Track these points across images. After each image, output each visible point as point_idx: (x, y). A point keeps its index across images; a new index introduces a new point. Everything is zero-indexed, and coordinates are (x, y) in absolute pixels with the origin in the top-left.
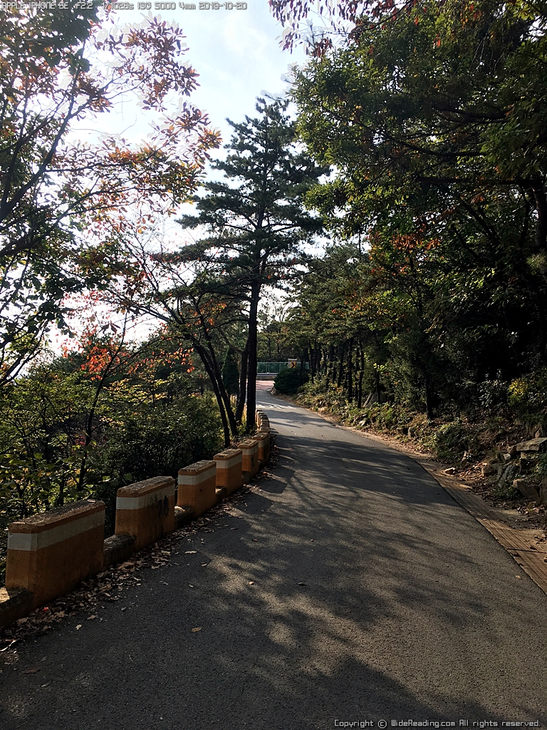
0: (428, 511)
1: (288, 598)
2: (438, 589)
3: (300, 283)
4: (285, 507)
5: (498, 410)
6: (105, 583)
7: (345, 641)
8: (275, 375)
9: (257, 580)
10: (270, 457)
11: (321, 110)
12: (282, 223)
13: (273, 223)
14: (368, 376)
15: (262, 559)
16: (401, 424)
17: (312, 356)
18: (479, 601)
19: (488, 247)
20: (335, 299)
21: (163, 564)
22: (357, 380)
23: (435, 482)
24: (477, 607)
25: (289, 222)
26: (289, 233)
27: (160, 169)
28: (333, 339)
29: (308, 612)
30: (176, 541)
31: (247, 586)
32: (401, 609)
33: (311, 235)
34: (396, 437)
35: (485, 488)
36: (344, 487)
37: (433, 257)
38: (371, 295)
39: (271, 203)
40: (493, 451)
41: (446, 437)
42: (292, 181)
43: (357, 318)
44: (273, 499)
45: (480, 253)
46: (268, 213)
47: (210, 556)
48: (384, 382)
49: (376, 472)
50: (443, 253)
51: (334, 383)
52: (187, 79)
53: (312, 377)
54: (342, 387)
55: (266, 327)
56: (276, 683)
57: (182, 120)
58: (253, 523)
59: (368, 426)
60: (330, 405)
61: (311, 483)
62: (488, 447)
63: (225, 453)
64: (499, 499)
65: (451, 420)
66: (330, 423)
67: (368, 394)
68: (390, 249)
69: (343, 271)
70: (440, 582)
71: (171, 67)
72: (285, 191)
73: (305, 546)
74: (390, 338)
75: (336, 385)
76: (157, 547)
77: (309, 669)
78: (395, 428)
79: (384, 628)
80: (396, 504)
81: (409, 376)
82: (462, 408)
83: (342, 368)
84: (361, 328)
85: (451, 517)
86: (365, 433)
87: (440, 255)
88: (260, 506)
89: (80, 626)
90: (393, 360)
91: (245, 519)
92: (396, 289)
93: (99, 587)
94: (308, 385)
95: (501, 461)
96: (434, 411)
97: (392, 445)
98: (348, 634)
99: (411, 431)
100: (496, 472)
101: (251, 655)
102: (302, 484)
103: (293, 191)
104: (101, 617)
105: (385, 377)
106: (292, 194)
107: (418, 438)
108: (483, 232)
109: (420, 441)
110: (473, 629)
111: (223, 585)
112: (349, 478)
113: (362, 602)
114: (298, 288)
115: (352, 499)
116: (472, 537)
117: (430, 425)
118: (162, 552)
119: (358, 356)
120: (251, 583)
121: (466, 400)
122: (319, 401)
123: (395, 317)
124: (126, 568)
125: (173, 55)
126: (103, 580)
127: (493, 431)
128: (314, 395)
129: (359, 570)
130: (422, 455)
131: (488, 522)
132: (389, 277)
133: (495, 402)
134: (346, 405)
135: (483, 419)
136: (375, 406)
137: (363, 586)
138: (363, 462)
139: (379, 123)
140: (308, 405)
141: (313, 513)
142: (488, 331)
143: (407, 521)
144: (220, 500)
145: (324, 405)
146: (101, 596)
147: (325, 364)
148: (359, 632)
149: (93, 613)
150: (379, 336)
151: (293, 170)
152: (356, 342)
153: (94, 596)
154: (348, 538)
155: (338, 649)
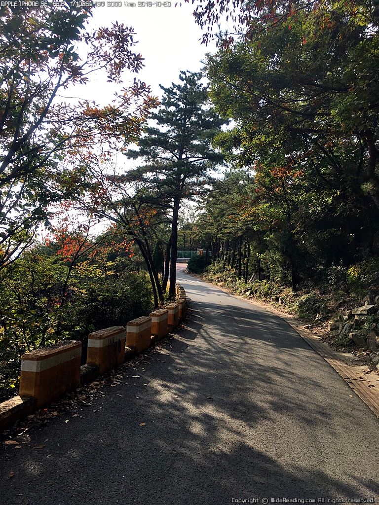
0: (292, 353)
1: (201, 407)
2: (298, 402)
3: (207, 197)
4: (197, 349)
5: (341, 286)
6: (82, 395)
7: (238, 433)
8: (188, 260)
9: (180, 394)
10: (186, 315)
11: (225, 83)
12: (196, 156)
13: (190, 156)
14: (252, 261)
15: (183, 382)
16: (275, 295)
17: (214, 247)
18: (325, 411)
19: (336, 176)
20: (231, 209)
21: (118, 383)
22: (244, 264)
23: (297, 334)
24: (324, 414)
25: (200, 156)
26: (200, 163)
27: (117, 121)
28: (229, 236)
29: (214, 415)
30: (125, 369)
31: (174, 398)
32: (274, 414)
33: (215, 164)
34: (271, 304)
35: (330, 339)
36: (236, 336)
37: (297, 182)
38: (256, 206)
39: (188, 143)
40: (336, 314)
41: (305, 304)
42: (203, 128)
43: (246, 222)
44: (189, 343)
45: (330, 180)
46: (186, 149)
47: (149, 379)
48: (263, 266)
49: (257, 327)
50: (305, 179)
51: (228, 266)
52: (137, 62)
53: (214, 261)
54: (234, 269)
55: (182, 226)
56: (195, 457)
57: (132, 89)
58: (176, 359)
59: (252, 296)
60: (226, 281)
61: (214, 333)
62: (333, 311)
63: (157, 312)
64: (339, 346)
65: (308, 292)
66: (226, 293)
67: (252, 274)
68: (269, 176)
69: (236, 190)
70: (300, 399)
71: (126, 53)
72: (198, 135)
73: (211, 374)
74: (268, 236)
75: (230, 267)
76: (114, 373)
77: (215, 450)
78: (270, 298)
79: (263, 426)
80: (271, 348)
81: (280, 262)
82: (316, 285)
83: (234, 256)
84: (248, 229)
85: (308, 357)
86: (250, 300)
87: (302, 180)
88: (180, 348)
89: (68, 421)
90: (269, 251)
91: (171, 356)
92: (273, 202)
93: (78, 397)
94: (211, 267)
95: (342, 321)
96: (297, 286)
97: (268, 309)
98: (240, 429)
99: (281, 300)
100: (338, 328)
101: (178, 440)
102: (208, 334)
103: (204, 136)
104: (81, 415)
105: (264, 263)
106: (203, 137)
107: (286, 304)
108: (332, 166)
109: (287, 306)
110: (321, 428)
111: (158, 397)
112: (240, 331)
113: (249, 410)
114: (205, 200)
115: (241, 344)
116: (321, 370)
117: (294, 295)
118: (118, 376)
119: (246, 248)
120: (176, 396)
121: (319, 279)
122: (218, 278)
123: (271, 222)
124: (95, 385)
125: (127, 46)
126: (80, 393)
127: (337, 300)
128: (215, 274)
129: (247, 390)
130: (289, 316)
131: (332, 361)
132: (268, 195)
133: (338, 281)
134: (237, 281)
135: (330, 292)
136: (256, 282)
137: (250, 400)
138: (248, 320)
139: (264, 93)
140: (211, 281)
141: (216, 353)
142: (334, 232)
143: (278, 359)
144: (153, 344)
145: (222, 281)
146: (79, 402)
147: (222, 253)
148: (247, 428)
149: (75, 413)
150: (260, 234)
151: (203, 121)
152: (245, 238)
153: (76, 402)
154: (239, 369)
155: (235, 438)
